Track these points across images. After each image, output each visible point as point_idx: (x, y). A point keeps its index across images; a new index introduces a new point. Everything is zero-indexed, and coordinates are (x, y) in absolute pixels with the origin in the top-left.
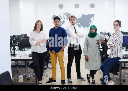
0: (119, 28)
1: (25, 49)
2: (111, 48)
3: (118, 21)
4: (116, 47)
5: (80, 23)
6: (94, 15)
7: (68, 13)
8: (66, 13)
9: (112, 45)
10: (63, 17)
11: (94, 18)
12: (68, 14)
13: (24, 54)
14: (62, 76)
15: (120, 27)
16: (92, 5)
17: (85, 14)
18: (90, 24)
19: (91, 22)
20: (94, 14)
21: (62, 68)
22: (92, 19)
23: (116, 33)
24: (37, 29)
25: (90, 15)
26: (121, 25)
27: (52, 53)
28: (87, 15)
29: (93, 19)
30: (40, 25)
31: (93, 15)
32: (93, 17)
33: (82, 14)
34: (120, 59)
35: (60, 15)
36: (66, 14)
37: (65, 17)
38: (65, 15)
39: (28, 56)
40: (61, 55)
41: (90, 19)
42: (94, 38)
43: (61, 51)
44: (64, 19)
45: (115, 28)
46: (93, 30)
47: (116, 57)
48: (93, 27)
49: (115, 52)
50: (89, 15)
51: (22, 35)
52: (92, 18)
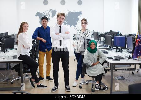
1: (7, 50)
5: (66, 21)
6: (82, 13)
8: (51, 10)
10: (48, 14)
12: (53, 11)
13: (7, 55)
16: (80, 2)
17: (72, 12)
18: (77, 22)
19: (78, 20)
20: (82, 12)
22: (79, 17)
28: (74, 12)
29: (81, 17)
30: (27, 27)
32: (80, 15)
33: (69, 12)
35: (45, 12)
37: (50, 14)
38: (50, 12)
39: (12, 58)
41: (77, 17)
46: (93, 46)
48: (93, 42)
50: (76, 12)
51: (3, 34)
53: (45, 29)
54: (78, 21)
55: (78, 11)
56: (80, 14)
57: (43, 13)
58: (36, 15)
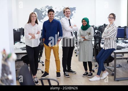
0: (113, 21)
2: (106, 40)
4: (111, 39)
5: (61, 17)
7: (50, 6)
9: (107, 37)
10: (45, 10)
14: (58, 69)
18: (71, 17)
19: (73, 15)
20: (76, 8)
21: (57, 61)
23: (111, 26)
24: (32, 22)
26: (115, 18)
29: (75, 12)
30: (35, 17)
33: (64, 7)
35: (42, 9)
38: (47, 8)
41: (72, 12)
44: (46, 12)
45: (110, 20)
46: (84, 23)
47: (111, 48)
48: (83, 19)
49: (110, 44)
53: (51, 22)
56: (74, 10)
57: (40, 10)
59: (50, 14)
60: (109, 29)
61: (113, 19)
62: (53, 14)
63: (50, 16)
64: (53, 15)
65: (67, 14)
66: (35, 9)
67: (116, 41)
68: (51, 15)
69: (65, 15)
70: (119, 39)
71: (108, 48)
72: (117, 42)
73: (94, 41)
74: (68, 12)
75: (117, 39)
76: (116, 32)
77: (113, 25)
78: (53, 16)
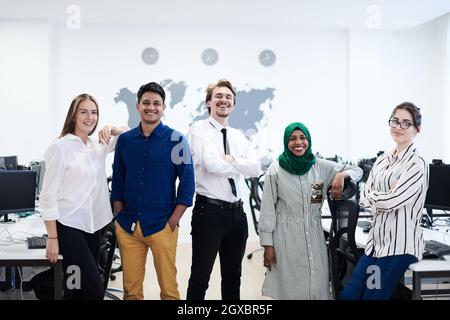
0: (412, 134)
1: (10, 216)
2: (379, 218)
3: (410, 108)
4: (401, 214)
6: (274, 93)
8: (169, 81)
11: (272, 102)
12: (174, 85)
13: (5, 235)
15: (418, 131)
16: (267, 55)
18: (256, 124)
19: (261, 117)
20: (274, 89)
22: (263, 107)
23: (400, 156)
25: (259, 90)
26: (419, 124)
27: (131, 233)
28: (248, 90)
29: (270, 106)
30: (93, 113)
31: (268, 94)
32: (268, 101)
34: (414, 259)
36: (169, 85)
39: (26, 245)
40: (168, 244)
41: (259, 106)
42: (302, 177)
43: (168, 225)
45: (396, 134)
46: (300, 142)
48: (298, 128)
50: (253, 90)
52: (264, 101)
53: (147, 135)
54: (262, 121)
55: (262, 87)
56: (266, 98)
58: (117, 100)
59: (147, 103)
60: (394, 169)
61: (412, 128)
62: (156, 103)
63: (146, 111)
64: (160, 108)
65: (218, 105)
66: (121, 91)
67: (423, 221)
68: (149, 108)
69: (209, 109)
70: (435, 212)
71: (384, 255)
72: (430, 225)
73: (331, 220)
74: (224, 99)
75: (429, 212)
76: (423, 184)
77: (410, 152)
78: (157, 112)
